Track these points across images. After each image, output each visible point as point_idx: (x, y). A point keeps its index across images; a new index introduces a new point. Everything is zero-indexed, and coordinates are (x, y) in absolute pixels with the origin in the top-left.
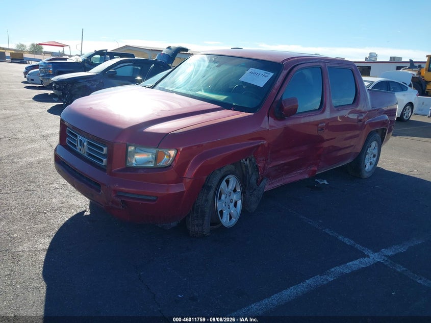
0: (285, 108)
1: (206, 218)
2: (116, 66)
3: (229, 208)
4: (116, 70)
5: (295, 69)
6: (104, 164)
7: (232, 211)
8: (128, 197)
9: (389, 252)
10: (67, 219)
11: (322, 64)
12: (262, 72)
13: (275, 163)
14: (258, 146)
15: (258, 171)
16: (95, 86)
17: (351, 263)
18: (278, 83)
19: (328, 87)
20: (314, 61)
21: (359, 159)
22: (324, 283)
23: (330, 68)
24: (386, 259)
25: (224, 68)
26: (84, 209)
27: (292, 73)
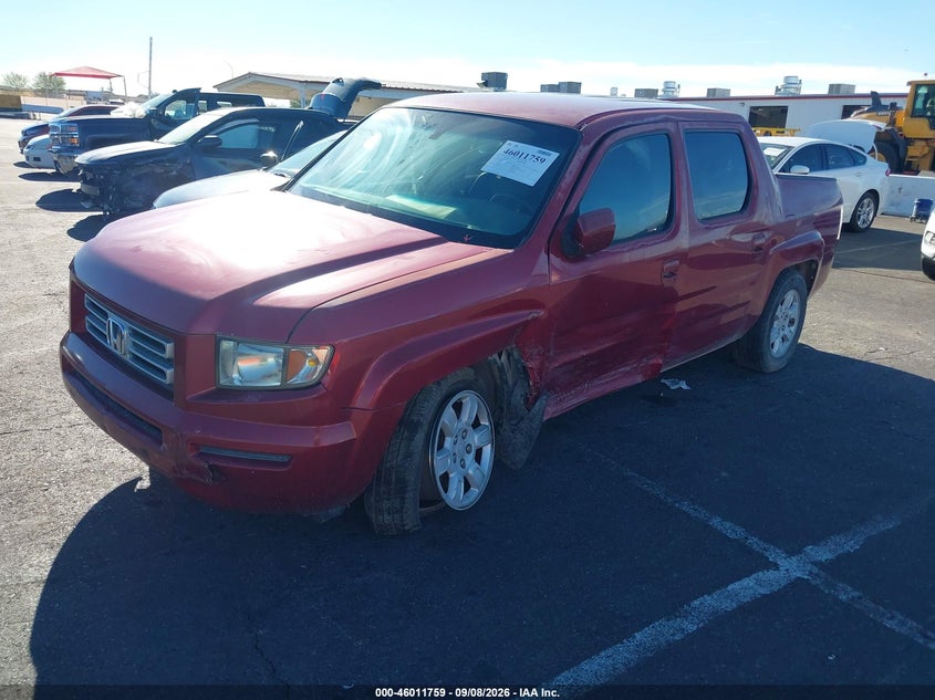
0: (585, 234)
1: (409, 495)
2: (221, 125)
3: (463, 467)
4: (221, 136)
5: (608, 142)
6: (168, 381)
7: (470, 472)
8: (226, 458)
9: (823, 553)
10: (96, 502)
11: (670, 127)
12: (534, 150)
13: (566, 358)
14: (526, 324)
15: (527, 378)
16: (174, 173)
17: (736, 586)
18: (569, 178)
19: (684, 178)
20: (652, 119)
21: (758, 329)
22: (677, 638)
23: (687, 132)
24: (815, 570)
25: (448, 140)
26: (136, 473)
27: (601, 151)
